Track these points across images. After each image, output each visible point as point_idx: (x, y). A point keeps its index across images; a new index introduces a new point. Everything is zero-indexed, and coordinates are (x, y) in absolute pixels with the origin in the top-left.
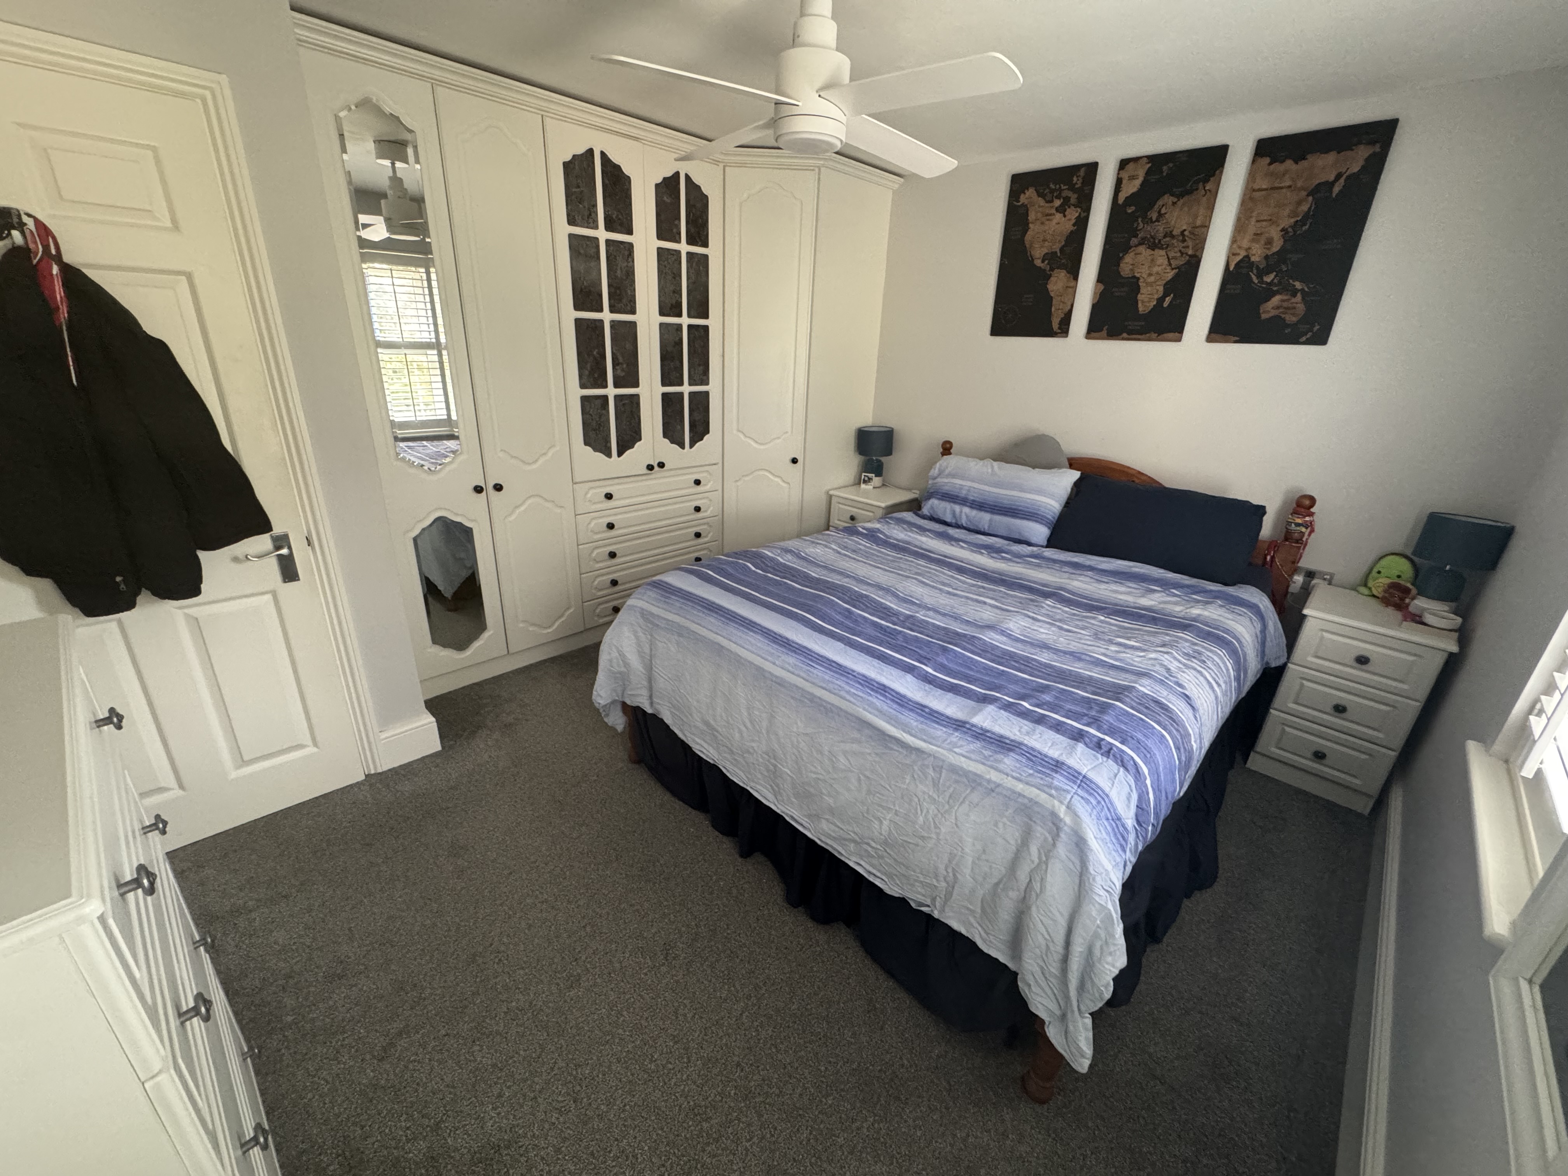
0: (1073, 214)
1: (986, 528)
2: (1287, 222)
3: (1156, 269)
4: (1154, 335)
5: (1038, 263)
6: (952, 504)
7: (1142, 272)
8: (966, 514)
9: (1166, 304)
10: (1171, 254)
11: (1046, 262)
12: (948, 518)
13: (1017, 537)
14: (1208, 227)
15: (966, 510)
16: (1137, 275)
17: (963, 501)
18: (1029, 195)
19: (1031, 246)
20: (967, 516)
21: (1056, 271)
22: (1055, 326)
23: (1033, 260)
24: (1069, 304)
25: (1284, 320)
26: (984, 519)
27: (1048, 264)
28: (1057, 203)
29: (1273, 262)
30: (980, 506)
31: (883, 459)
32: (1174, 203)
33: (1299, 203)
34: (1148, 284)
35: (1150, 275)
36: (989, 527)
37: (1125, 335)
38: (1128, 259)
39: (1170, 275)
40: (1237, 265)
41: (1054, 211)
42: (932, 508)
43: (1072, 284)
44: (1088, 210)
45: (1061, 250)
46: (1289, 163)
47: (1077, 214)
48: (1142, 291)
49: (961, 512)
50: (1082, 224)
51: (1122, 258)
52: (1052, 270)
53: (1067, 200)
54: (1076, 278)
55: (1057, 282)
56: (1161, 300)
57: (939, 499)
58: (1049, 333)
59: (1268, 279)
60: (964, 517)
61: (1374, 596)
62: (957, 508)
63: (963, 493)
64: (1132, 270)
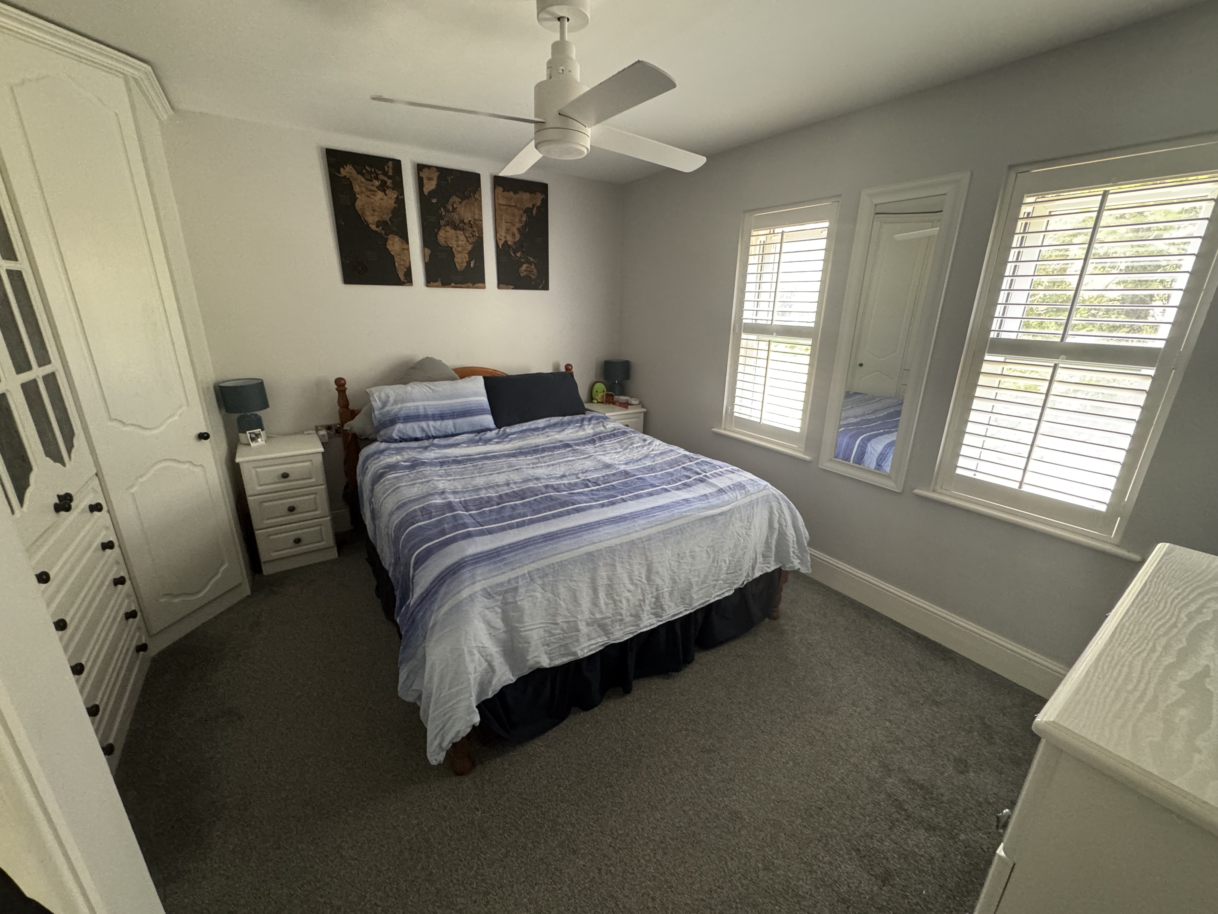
0: (393, 195)
1: (453, 431)
2: (519, 225)
3: (460, 243)
4: (471, 285)
5: (373, 227)
6: (419, 423)
7: (453, 244)
8: (433, 426)
9: (472, 265)
10: (467, 235)
11: (381, 228)
12: (419, 435)
13: (479, 428)
14: (481, 220)
15: (431, 423)
16: (451, 246)
17: (426, 417)
18: (347, 171)
19: (363, 213)
20: (434, 427)
21: (390, 236)
22: (402, 278)
23: (368, 225)
24: (408, 262)
25: (530, 277)
26: (449, 425)
27: (383, 229)
28: (377, 183)
29: (519, 245)
30: (442, 416)
31: (259, 413)
32: (460, 203)
33: (521, 216)
34: (459, 252)
35: (458, 246)
36: (455, 429)
37: (453, 284)
38: (441, 234)
39: (470, 247)
40: (503, 245)
41: (374, 188)
42: (399, 431)
43: (405, 246)
44: (402, 193)
45: (390, 219)
46: (511, 193)
47: (396, 196)
48: (456, 256)
49: (428, 426)
50: (401, 203)
51: (437, 233)
52: (387, 234)
53: (384, 183)
54: (407, 243)
55: (394, 244)
56: (469, 263)
57: (403, 423)
58: (397, 282)
59: (519, 254)
60: (432, 428)
61: (598, 402)
62: (424, 424)
63: (422, 411)
64: (446, 242)
